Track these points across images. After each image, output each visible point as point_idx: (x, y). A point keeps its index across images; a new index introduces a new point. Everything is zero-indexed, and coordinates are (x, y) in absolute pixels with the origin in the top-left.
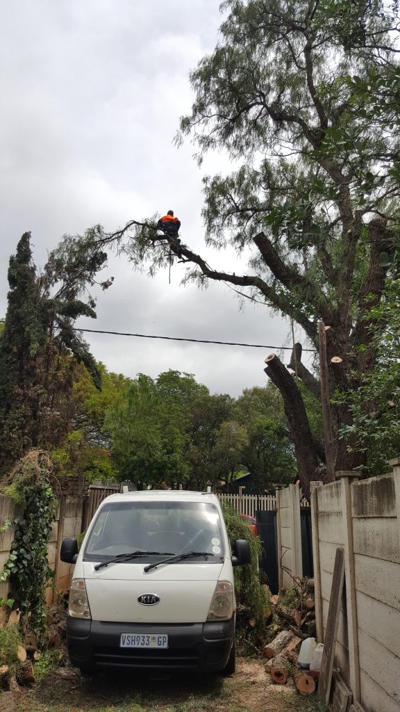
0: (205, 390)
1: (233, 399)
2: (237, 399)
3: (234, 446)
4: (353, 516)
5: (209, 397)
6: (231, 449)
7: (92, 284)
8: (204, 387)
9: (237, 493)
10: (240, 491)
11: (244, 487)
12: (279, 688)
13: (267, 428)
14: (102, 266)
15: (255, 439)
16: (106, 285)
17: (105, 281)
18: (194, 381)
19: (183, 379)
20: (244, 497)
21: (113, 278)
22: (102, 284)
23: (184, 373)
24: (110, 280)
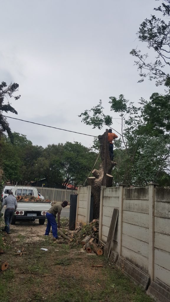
0: (30, 143)
1: (43, 148)
2: (45, 148)
3: (42, 168)
4: (124, 198)
5: (33, 146)
6: (41, 169)
7: (11, 97)
8: (30, 141)
9: (41, 186)
10: (43, 186)
11: (44, 184)
12: (89, 254)
13: (57, 161)
14: (16, 90)
15: (51, 165)
16: (17, 98)
17: (17, 96)
18: (26, 138)
19: (20, 137)
20: (44, 188)
21: (20, 96)
22: (15, 97)
23: (22, 134)
24: (19, 96)
